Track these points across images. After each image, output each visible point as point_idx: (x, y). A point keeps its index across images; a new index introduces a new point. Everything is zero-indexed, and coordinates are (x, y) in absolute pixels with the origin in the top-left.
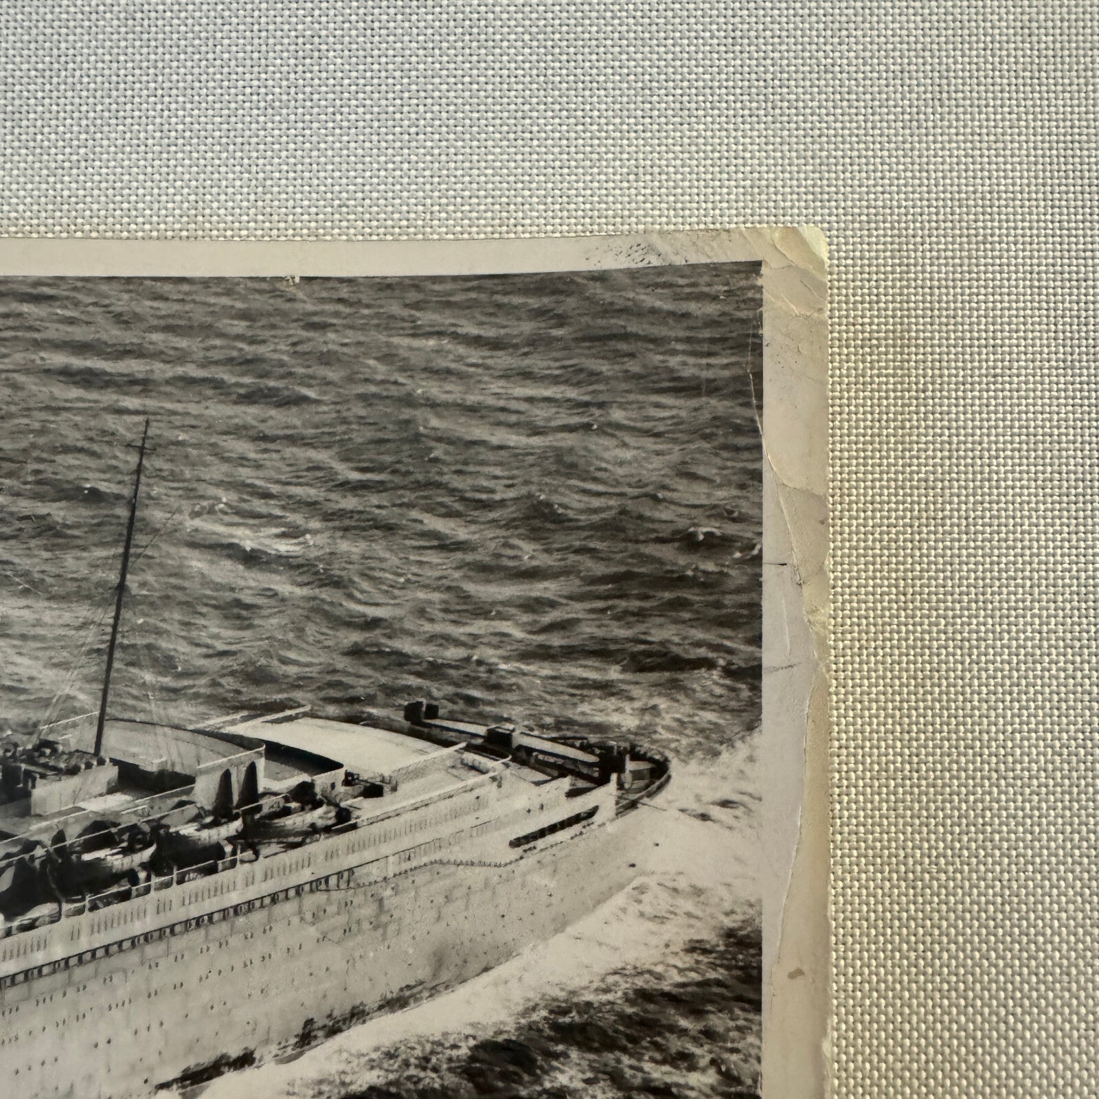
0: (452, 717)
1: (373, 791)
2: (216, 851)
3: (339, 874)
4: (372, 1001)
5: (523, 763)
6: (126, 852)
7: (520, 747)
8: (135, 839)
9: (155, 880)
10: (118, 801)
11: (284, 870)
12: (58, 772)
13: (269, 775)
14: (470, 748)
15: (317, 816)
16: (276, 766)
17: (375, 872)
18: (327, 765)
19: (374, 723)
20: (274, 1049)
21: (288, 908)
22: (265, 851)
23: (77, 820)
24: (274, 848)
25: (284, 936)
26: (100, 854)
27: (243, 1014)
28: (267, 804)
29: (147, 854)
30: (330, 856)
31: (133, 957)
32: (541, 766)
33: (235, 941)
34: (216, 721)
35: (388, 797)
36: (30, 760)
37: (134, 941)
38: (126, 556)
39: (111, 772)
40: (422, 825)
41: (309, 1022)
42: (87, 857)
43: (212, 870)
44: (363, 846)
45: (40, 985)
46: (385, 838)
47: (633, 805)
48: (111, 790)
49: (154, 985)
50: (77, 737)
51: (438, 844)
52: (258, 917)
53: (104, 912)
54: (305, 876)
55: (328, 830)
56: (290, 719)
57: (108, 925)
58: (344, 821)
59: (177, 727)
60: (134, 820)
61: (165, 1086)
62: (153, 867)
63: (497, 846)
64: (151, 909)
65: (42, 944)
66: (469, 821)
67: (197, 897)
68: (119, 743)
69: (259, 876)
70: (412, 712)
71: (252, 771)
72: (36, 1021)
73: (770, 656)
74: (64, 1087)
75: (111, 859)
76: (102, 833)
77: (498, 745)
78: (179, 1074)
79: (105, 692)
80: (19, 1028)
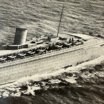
0: (94, 34)
1: (85, 41)
2: (69, 46)
3: (82, 49)
4: (84, 61)
5: (102, 38)
6: (60, 46)
7: (102, 36)
8: (61, 44)
9: (63, 48)
10: (59, 41)
11: (76, 48)
12: (53, 38)
14: (96, 37)
15: (79, 43)
16: (75, 38)
17: (85, 48)
18: (81, 38)
19: (86, 34)
20: (74, 65)
21: (76, 52)
22: (74, 46)
23: (55, 42)
24: (75, 46)
26: (57, 46)
27: (71, 61)
28: (74, 42)
30: (81, 47)
31: (60, 56)
33: (70, 55)
35: (87, 41)
36: (51, 37)
37: (60, 54)
38: (61, 17)
39: (59, 38)
40: (90, 44)
41: (78, 62)
42: (56, 46)
43: (68, 48)
44: (84, 46)
45: (51, 58)
46: (87, 45)
48: (59, 40)
49: (62, 58)
50: (56, 35)
51: (92, 46)
52: (73, 52)
54: (78, 49)
55: (80, 44)
56: (77, 33)
57: (58, 52)
58: (82, 43)
59: (65, 34)
61: (63, 68)
62: (63, 47)
63: (99, 46)
64: (62, 51)
65: (51, 54)
67: (67, 50)
68: (59, 35)
69: (73, 48)
70: (90, 33)
71: (73, 38)
74: (53, 67)
75: (58, 46)
76: (57, 44)
77: (99, 36)
78: (64, 67)
79: (58, 30)
80: (49, 62)
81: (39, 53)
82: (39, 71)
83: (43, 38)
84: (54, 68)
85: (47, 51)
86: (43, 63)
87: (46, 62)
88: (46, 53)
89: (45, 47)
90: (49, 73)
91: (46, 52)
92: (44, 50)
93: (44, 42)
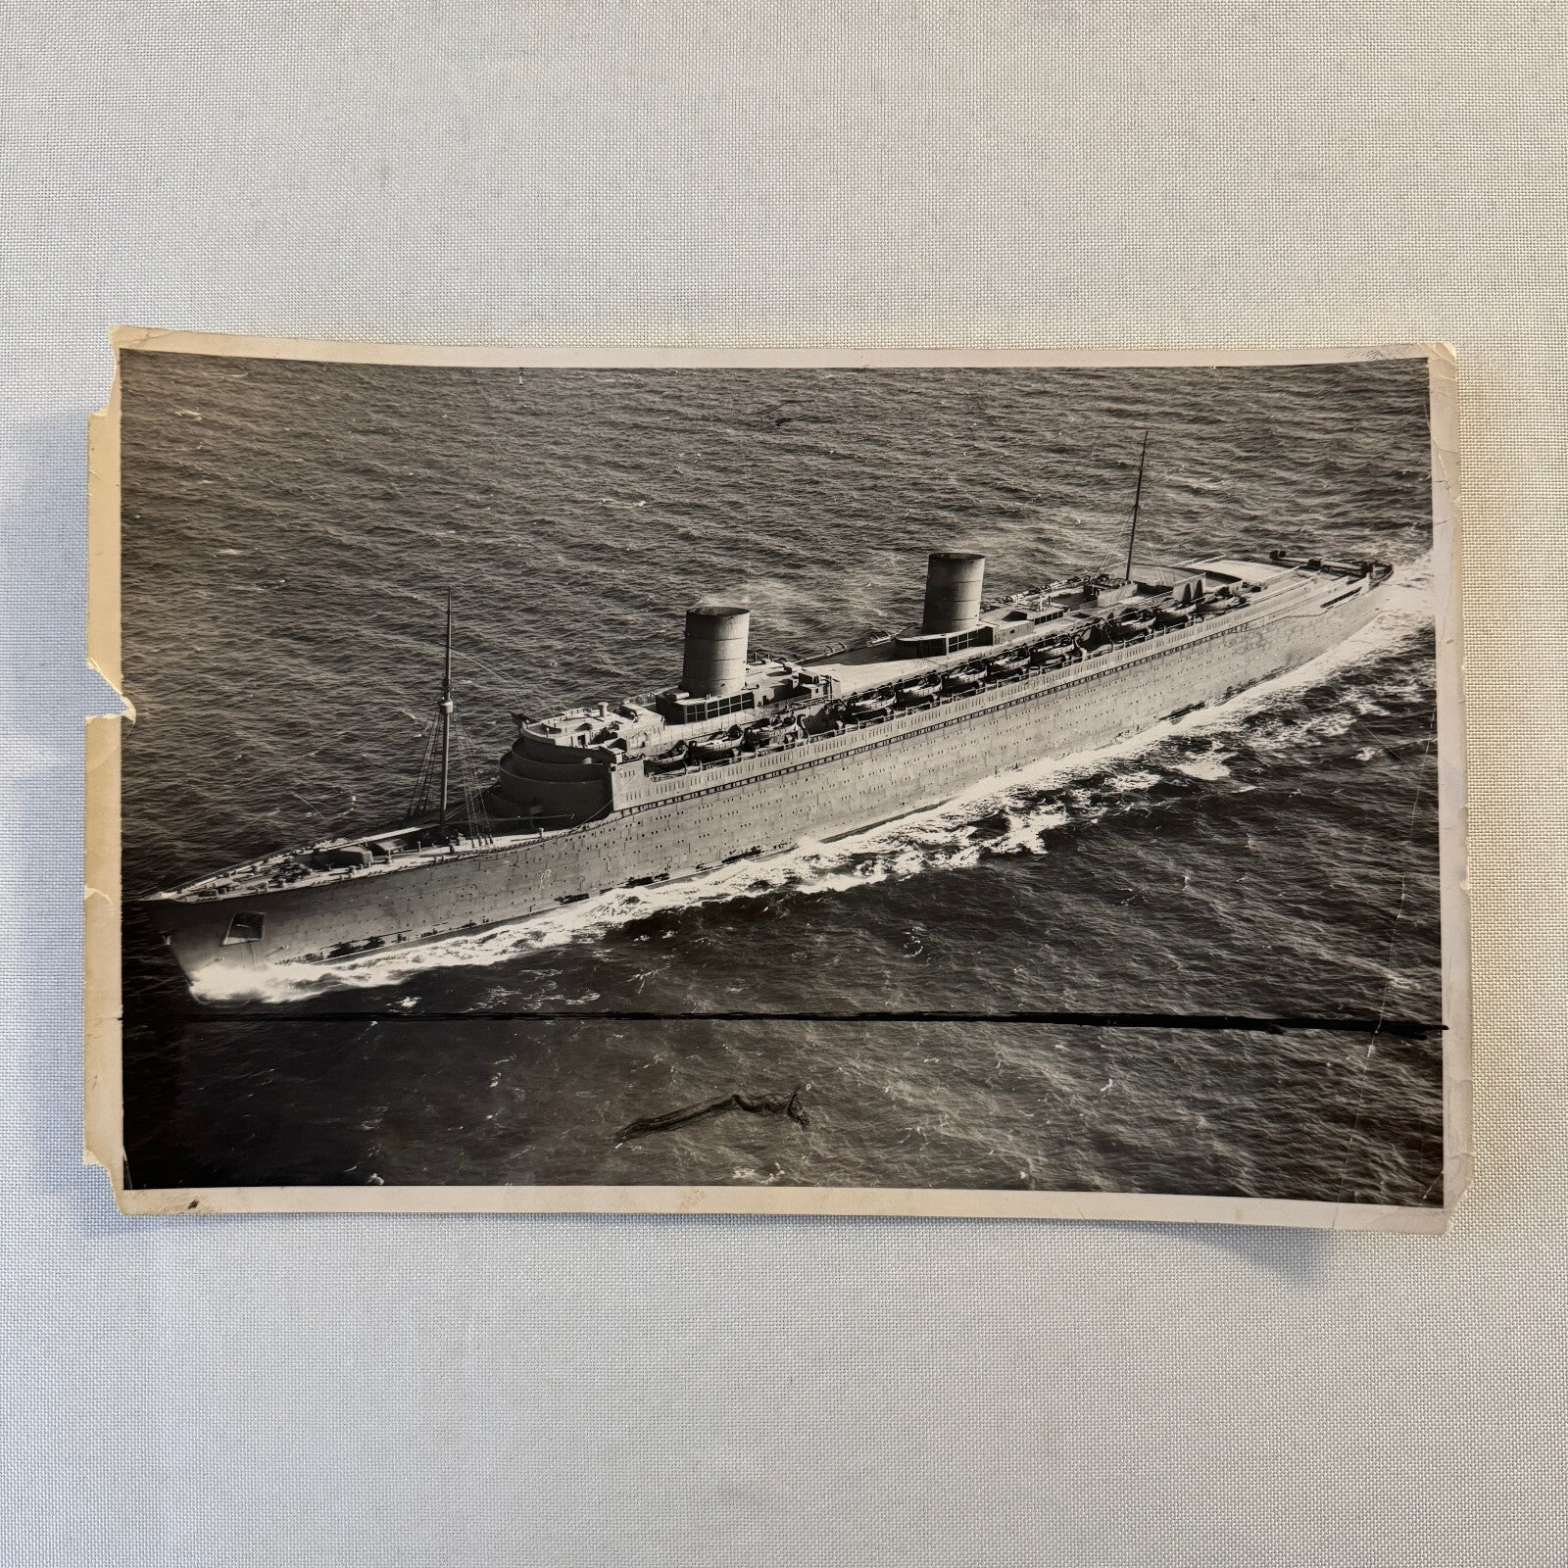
0: (1292, 556)
1: (1256, 589)
2: (1184, 619)
3: (1242, 625)
4: (1258, 677)
5: (1327, 572)
6: (1142, 621)
7: (1325, 566)
8: (1146, 615)
9: (1156, 633)
10: (1137, 599)
11: (1215, 625)
12: (1110, 587)
13: (1208, 585)
14: (1301, 568)
15: (1230, 602)
16: (1211, 581)
17: (1259, 623)
18: (1235, 579)
19: (1256, 560)
20: (1214, 700)
21: (1218, 641)
22: (1207, 617)
23: (1119, 608)
24: (1211, 616)
25: (1217, 654)
26: (1130, 622)
27: (1199, 686)
28: (1207, 598)
29: (1152, 622)
30: (1239, 617)
31: (1147, 666)
32: (1335, 573)
33: (1194, 656)
34: (1182, 563)
35: (1263, 591)
36: (1096, 583)
37: (1147, 659)
38: (1138, 492)
39: (1135, 587)
40: (1279, 602)
41: (1230, 688)
42: (1124, 624)
43: (1182, 627)
44: (1252, 613)
45: (1104, 679)
46: (1263, 608)
47: (1377, 585)
48: (1134, 595)
49: (1157, 677)
50: (1118, 572)
51: (1287, 609)
52: (1205, 645)
53: (1132, 647)
54: (1226, 627)
55: (1235, 607)
56: (1216, 561)
57: (1135, 652)
58: (1243, 603)
59: (1164, 566)
60: (1145, 607)
61: (1165, 718)
62: (1155, 627)
63: (1315, 608)
64: (1154, 645)
65: (1105, 662)
66: (1303, 598)
67: (1175, 639)
68: (1136, 574)
69: (1204, 628)
70: (1274, 555)
71: (1200, 584)
72: (1104, 694)
73: (1436, 518)
74: (1117, 721)
75: (1136, 625)
76: (1130, 613)
77: (1314, 565)
78: (1170, 713)
79: (1130, 552)
80: (1096, 698)
81: (1048, 662)
82: (1057, 746)
83: (1061, 592)
84: (1125, 724)
85: (1084, 651)
86: (1072, 703)
87: (1085, 699)
88: (1080, 660)
89: (1075, 635)
90: (1104, 747)
91: (1081, 653)
92: (1072, 646)
93: (1066, 610)
